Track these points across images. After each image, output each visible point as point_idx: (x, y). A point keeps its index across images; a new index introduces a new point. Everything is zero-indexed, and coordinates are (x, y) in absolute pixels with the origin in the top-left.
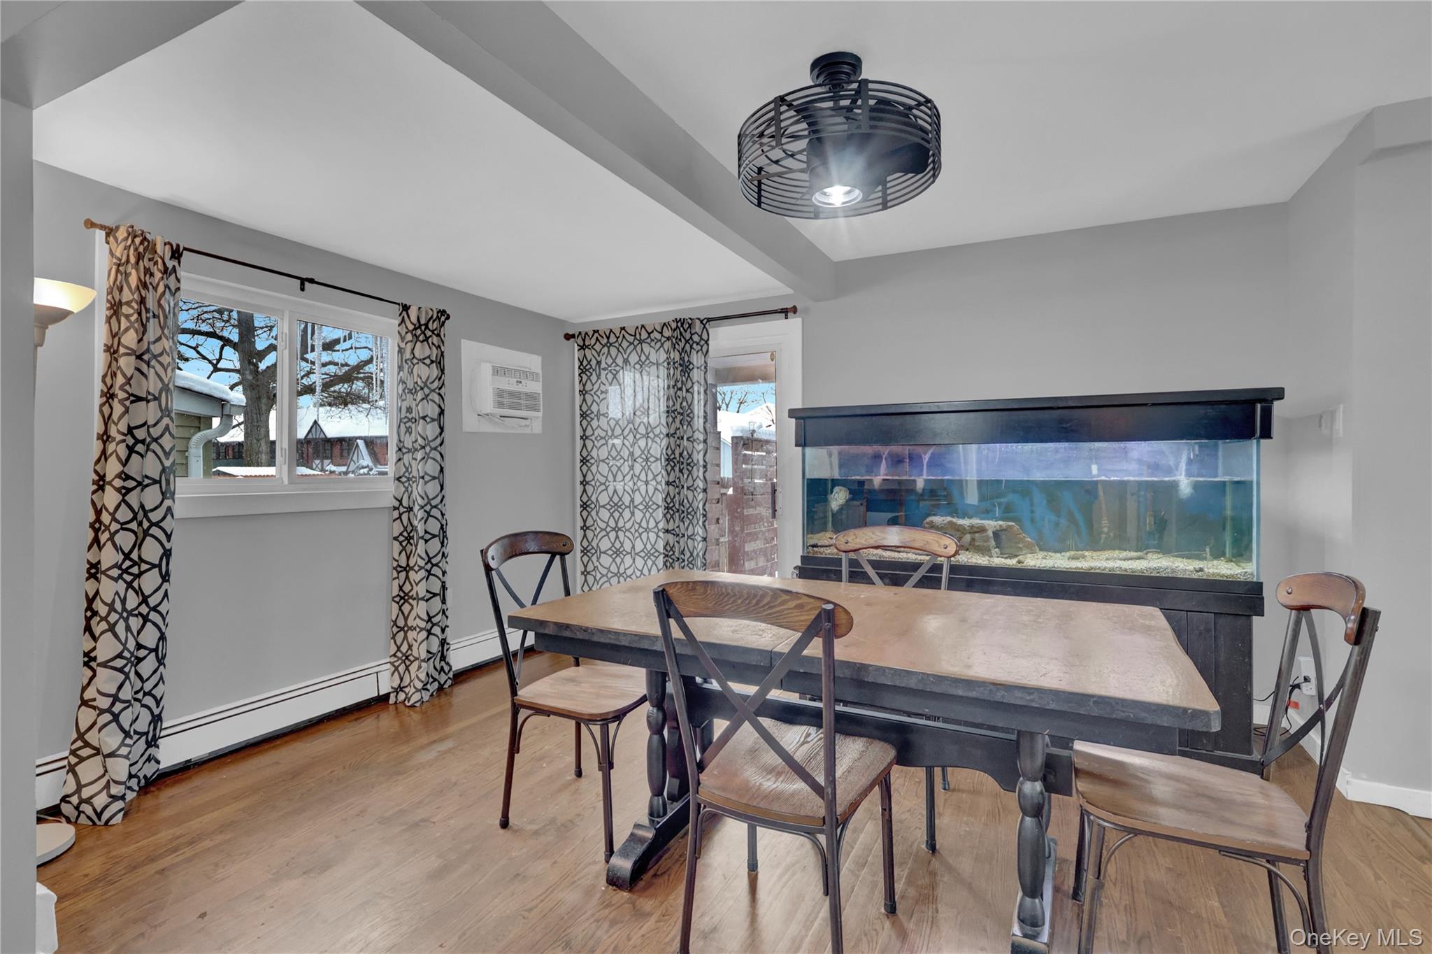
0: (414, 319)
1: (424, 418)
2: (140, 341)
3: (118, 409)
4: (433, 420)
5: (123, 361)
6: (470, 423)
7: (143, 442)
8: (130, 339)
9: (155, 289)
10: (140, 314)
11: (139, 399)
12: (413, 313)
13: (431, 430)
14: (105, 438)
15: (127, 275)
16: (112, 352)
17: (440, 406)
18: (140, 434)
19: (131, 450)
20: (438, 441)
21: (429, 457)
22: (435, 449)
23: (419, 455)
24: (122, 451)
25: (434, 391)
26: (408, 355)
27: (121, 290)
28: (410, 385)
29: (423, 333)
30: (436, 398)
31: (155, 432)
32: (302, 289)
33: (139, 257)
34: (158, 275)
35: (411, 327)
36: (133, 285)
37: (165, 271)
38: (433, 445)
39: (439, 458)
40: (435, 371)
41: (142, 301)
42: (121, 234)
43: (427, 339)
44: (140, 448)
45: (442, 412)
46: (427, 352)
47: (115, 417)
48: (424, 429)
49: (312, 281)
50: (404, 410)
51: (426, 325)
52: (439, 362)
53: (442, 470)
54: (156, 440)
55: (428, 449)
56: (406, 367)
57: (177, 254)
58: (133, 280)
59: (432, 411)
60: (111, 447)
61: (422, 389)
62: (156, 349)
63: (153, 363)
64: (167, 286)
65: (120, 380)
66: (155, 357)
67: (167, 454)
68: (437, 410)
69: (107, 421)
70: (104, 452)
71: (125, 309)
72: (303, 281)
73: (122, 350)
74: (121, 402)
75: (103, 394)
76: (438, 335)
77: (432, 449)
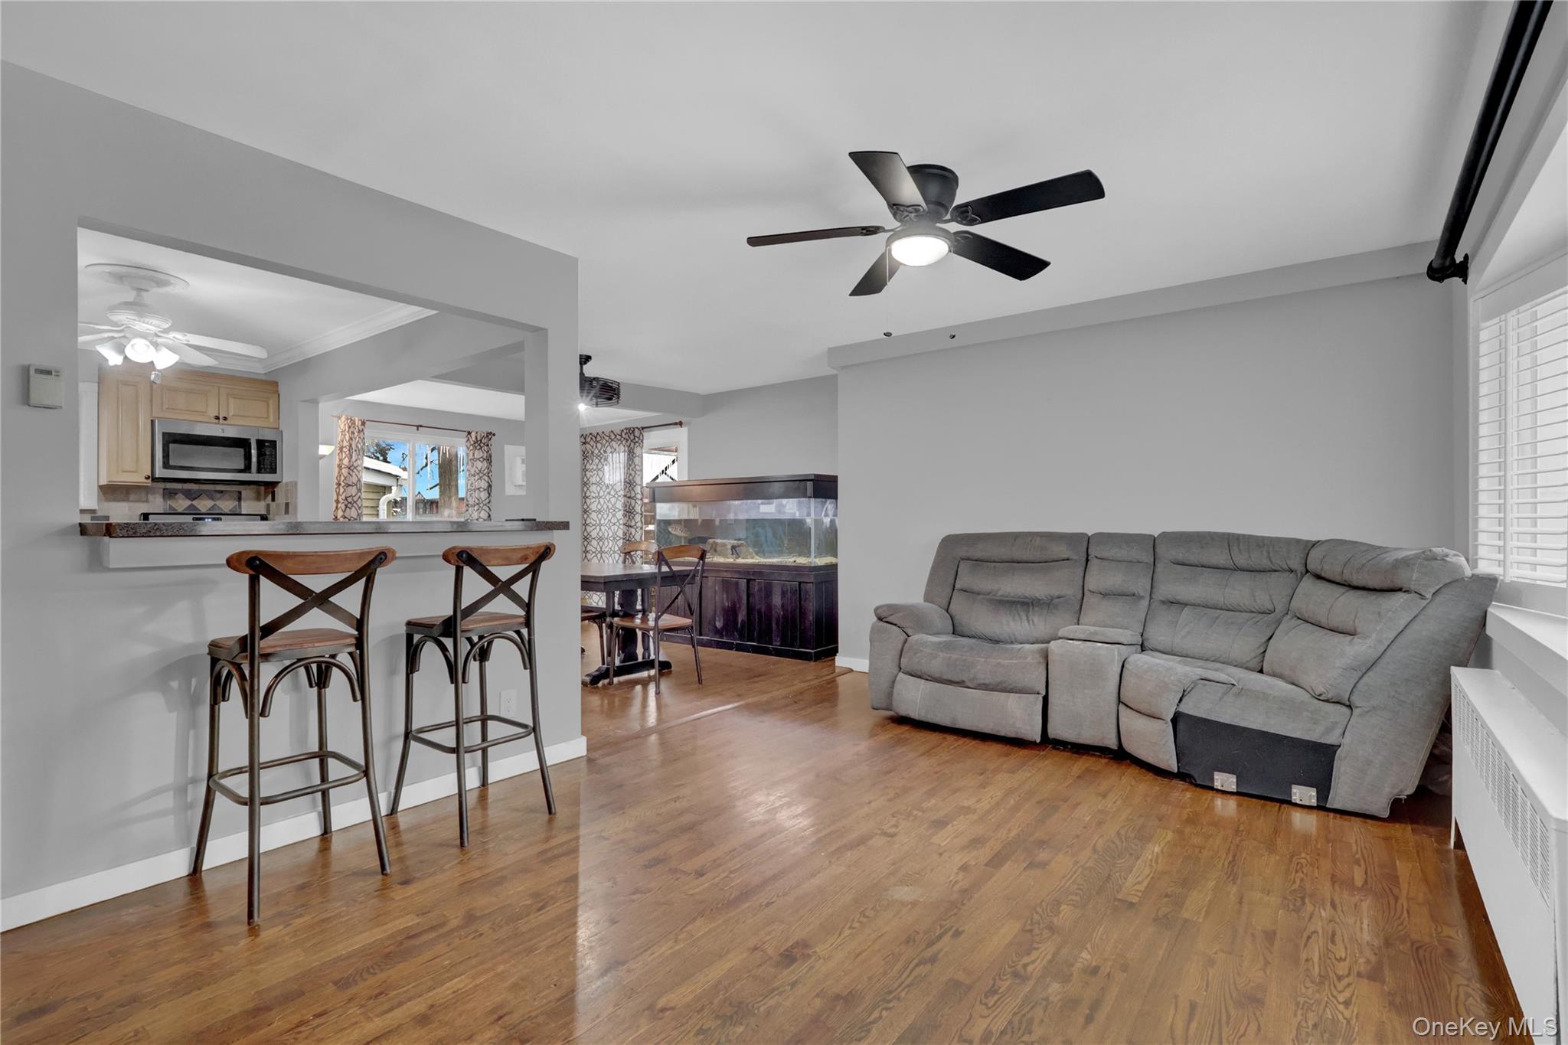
0: (474, 439)
1: (478, 489)
2: (350, 461)
3: (342, 490)
4: (485, 490)
5: (343, 470)
6: (510, 490)
7: (351, 503)
8: (346, 461)
9: (355, 439)
10: (349, 450)
11: (350, 485)
12: (473, 435)
13: (484, 495)
14: (337, 501)
15: (345, 435)
16: (340, 467)
17: (488, 482)
18: (350, 500)
19: (346, 506)
20: (487, 501)
21: (482, 509)
22: (486, 505)
23: (476, 508)
24: (343, 507)
25: (484, 474)
26: (471, 457)
27: (343, 441)
28: (473, 472)
29: (479, 445)
30: (486, 478)
31: (355, 499)
32: (418, 430)
33: (349, 427)
34: (356, 434)
35: (472, 443)
36: (347, 439)
37: (359, 432)
38: (485, 503)
39: (487, 509)
40: (485, 464)
41: (351, 445)
42: (343, 419)
43: (481, 448)
44: (349, 505)
45: (490, 486)
46: (481, 454)
47: (341, 493)
48: (479, 494)
49: (421, 426)
50: (469, 485)
51: (481, 440)
52: (489, 460)
53: (489, 516)
54: (355, 502)
55: (481, 505)
56: (470, 463)
57: (363, 423)
58: (347, 438)
59: (484, 484)
60: (339, 505)
61: (478, 474)
62: (355, 465)
63: (355, 470)
64: (360, 437)
65: (343, 478)
66: (355, 468)
67: (360, 508)
68: (487, 484)
69: (338, 494)
70: (337, 507)
71: (344, 449)
72: (418, 427)
73: (343, 466)
74: (343, 487)
75: (337, 484)
76: (488, 445)
77: (484, 505)
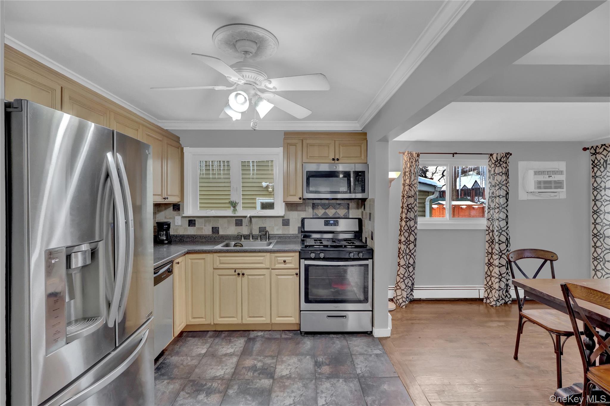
0: (495, 159)
1: (499, 196)
2: (410, 181)
3: (405, 200)
4: (503, 197)
5: (406, 187)
6: (522, 196)
7: (410, 208)
8: (408, 181)
9: (413, 166)
10: (410, 174)
11: (410, 197)
12: (495, 156)
13: (502, 201)
14: (402, 208)
15: (407, 164)
16: (404, 185)
17: (506, 191)
18: (410, 206)
19: (408, 210)
20: (506, 205)
21: (501, 211)
22: (504, 208)
23: (497, 210)
24: (406, 211)
25: (504, 185)
26: (492, 172)
27: (406, 168)
28: (493, 184)
29: (499, 163)
30: (505, 188)
31: (413, 206)
32: (453, 156)
33: (410, 159)
34: (414, 163)
35: (493, 162)
36: (409, 167)
37: (416, 161)
38: (503, 206)
39: (505, 211)
40: (504, 177)
41: (410, 171)
42: (406, 154)
43: (500, 165)
44: (410, 210)
45: (507, 193)
46: (501, 170)
47: (404, 202)
48: (499, 200)
49: (456, 153)
50: (491, 193)
51: (500, 160)
52: (507, 174)
53: (507, 216)
54: (413, 208)
55: (501, 208)
56: (492, 177)
57: (418, 156)
58: (408, 165)
59: (503, 193)
60: (404, 210)
61: (498, 185)
62: (413, 183)
63: (413, 187)
64: (416, 165)
65: (406, 193)
66: (413, 185)
67: (416, 212)
68: (505, 193)
69: (403, 203)
70: (402, 211)
71: (407, 174)
72: (453, 154)
73: (406, 185)
74: (406, 198)
75: (402, 196)
76: (506, 163)
77: (503, 208)
